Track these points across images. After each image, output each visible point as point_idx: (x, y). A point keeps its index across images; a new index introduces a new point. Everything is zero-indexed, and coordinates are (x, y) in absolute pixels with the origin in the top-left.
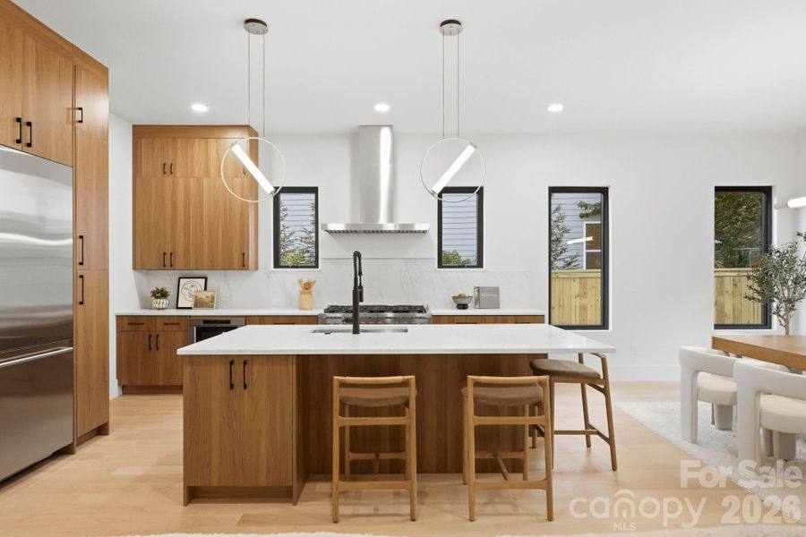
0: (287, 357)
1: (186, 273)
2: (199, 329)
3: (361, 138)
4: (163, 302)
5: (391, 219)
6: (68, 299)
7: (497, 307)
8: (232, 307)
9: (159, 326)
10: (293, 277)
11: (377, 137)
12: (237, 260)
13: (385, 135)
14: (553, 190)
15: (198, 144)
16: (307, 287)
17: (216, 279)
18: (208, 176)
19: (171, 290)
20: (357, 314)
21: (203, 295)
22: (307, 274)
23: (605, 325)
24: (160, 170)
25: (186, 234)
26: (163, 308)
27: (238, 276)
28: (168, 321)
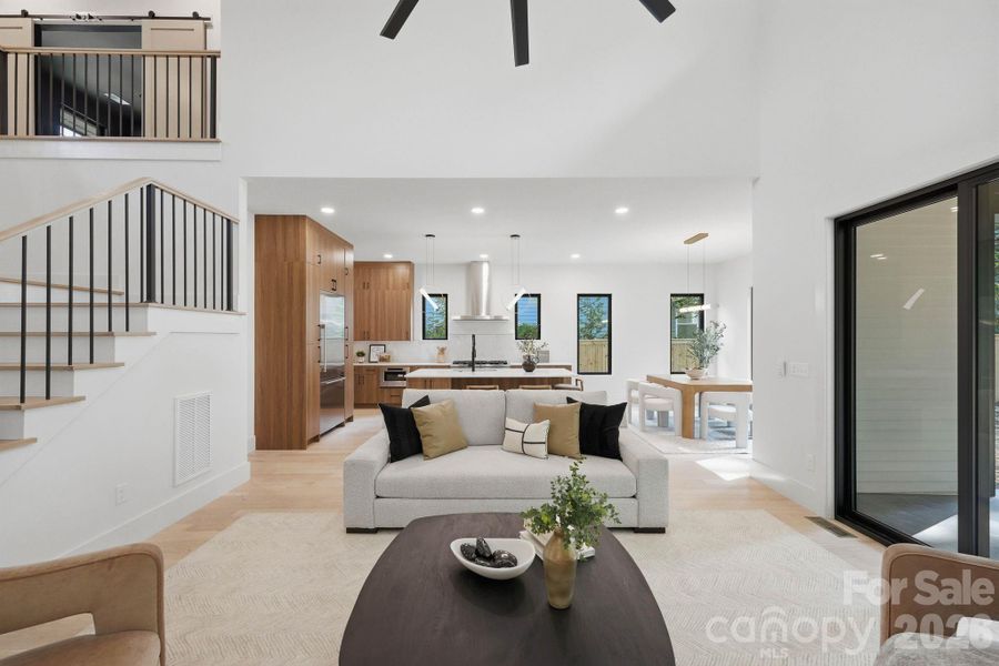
0: (447, 379)
1: (374, 342)
2: (386, 373)
3: (471, 268)
4: (362, 359)
5: (488, 314)
6: (342, 357)
7: (548, 361)
8: (397, 361)
9: (364, 372)
10: (434, 345)
11: (481, 269)
12: (404, 335)
13: (485, 267)
14: (579, 295)
15: (382, 273)
16: (442, 351)
17: (391, 345)
18: (388, 288)
19: (366, 352)
20: (472, 365)
21: (384, 355)
22: (442, 343)
23: (610, 372)
24: (361, 286)
25: (376, 321)
26: (362, 362)
27: (403, 344)
28: (369, 369)
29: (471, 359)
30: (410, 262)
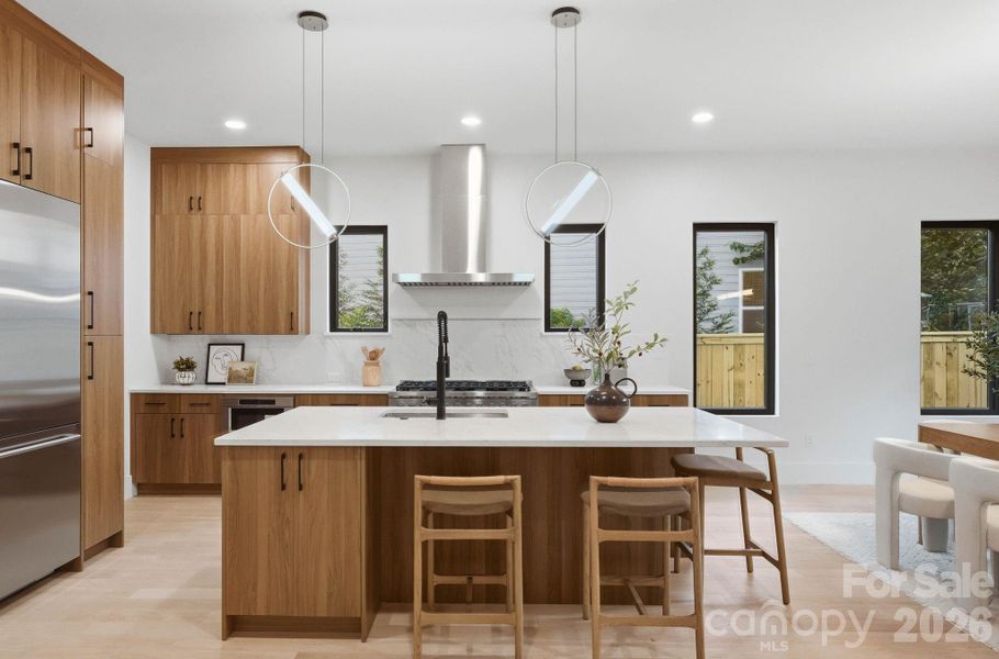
0: (354, 448)
1: (217, 338)
2: (235, 412)
3: (442, 162)
4: (189, 376)
5: (482, 267)
6: (74, 371)
9: (185, 408)
10: (354, 343)
11: (464, 159)
12: (283, 323)
13: (475, 155)
14: (698, 227)
15: (234, 172)
16: (374, 356)
17: (258, 346)
18: (245, 211)
19: (199, 359)
20: (441, 392)
21: (240, 367)
22: (371, 341)
23: (769, 409)
24: (185, 206)
25: (219, 287)
26: (188, 384)
27: (281, 342)
28: (197, 401)
29: (434, 377)
30: (297, 147)
